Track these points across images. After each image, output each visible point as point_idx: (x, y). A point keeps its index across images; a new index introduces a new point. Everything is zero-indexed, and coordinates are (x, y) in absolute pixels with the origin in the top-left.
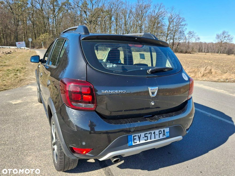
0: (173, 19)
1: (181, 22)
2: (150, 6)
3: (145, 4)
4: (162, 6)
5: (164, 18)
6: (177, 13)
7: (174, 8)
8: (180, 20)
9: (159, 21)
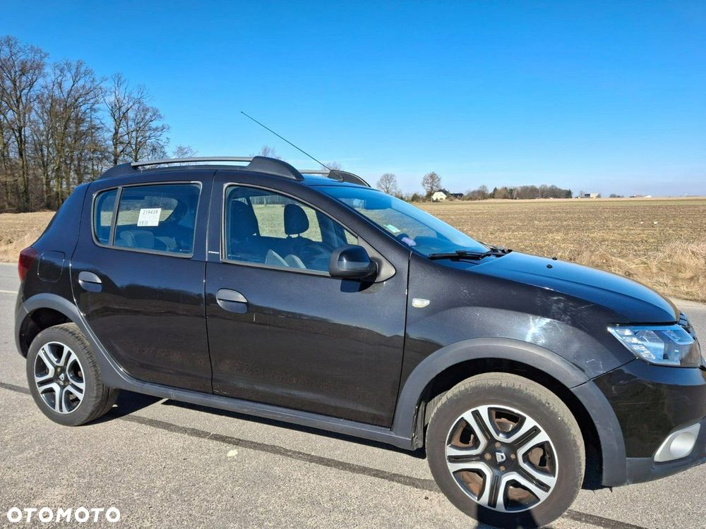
0: (124, 109)
1: (151, 121)
2: (39, 67)
3: (21, 58)
4: (82, 69)
5: (96, 106)
6: (135, 95)
7: (122, 79)
8: (145, 114)
9: (80, 114)
